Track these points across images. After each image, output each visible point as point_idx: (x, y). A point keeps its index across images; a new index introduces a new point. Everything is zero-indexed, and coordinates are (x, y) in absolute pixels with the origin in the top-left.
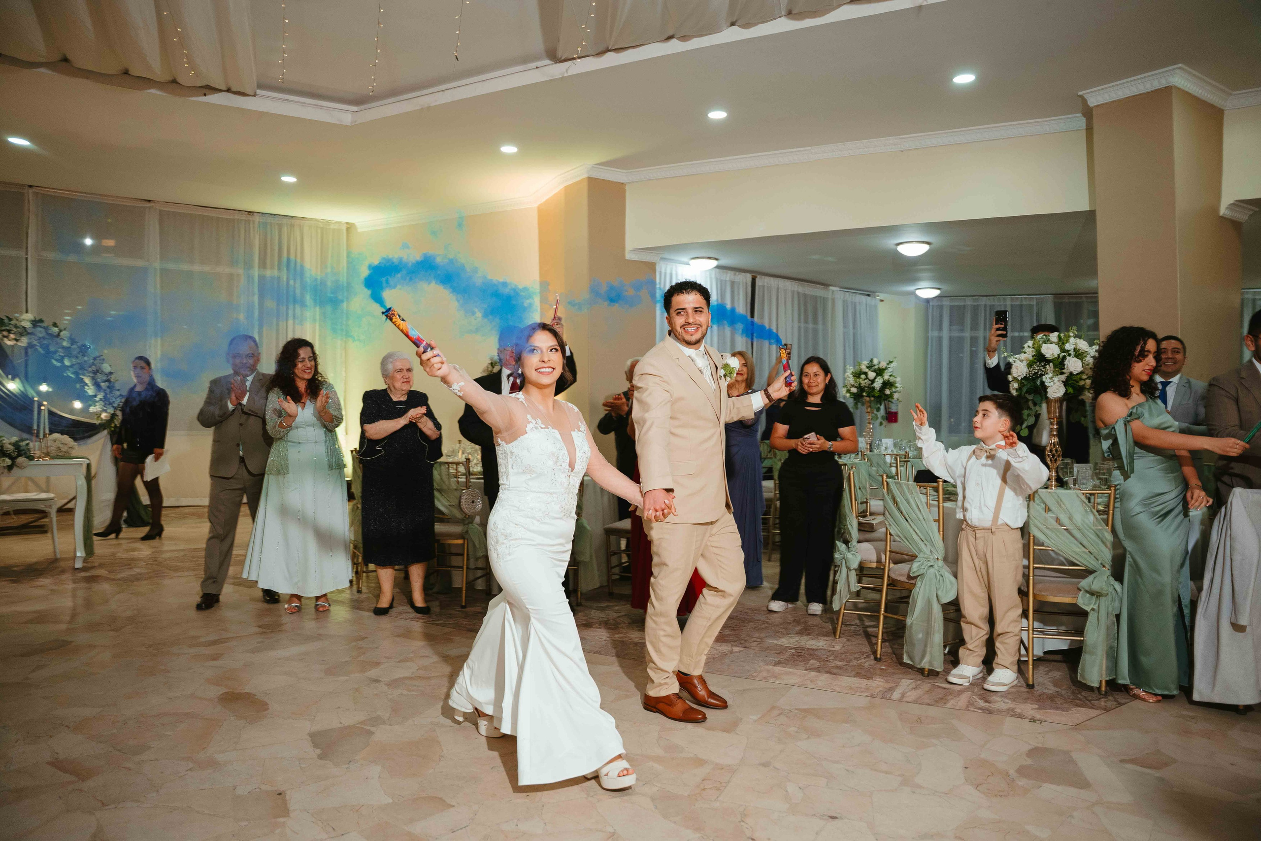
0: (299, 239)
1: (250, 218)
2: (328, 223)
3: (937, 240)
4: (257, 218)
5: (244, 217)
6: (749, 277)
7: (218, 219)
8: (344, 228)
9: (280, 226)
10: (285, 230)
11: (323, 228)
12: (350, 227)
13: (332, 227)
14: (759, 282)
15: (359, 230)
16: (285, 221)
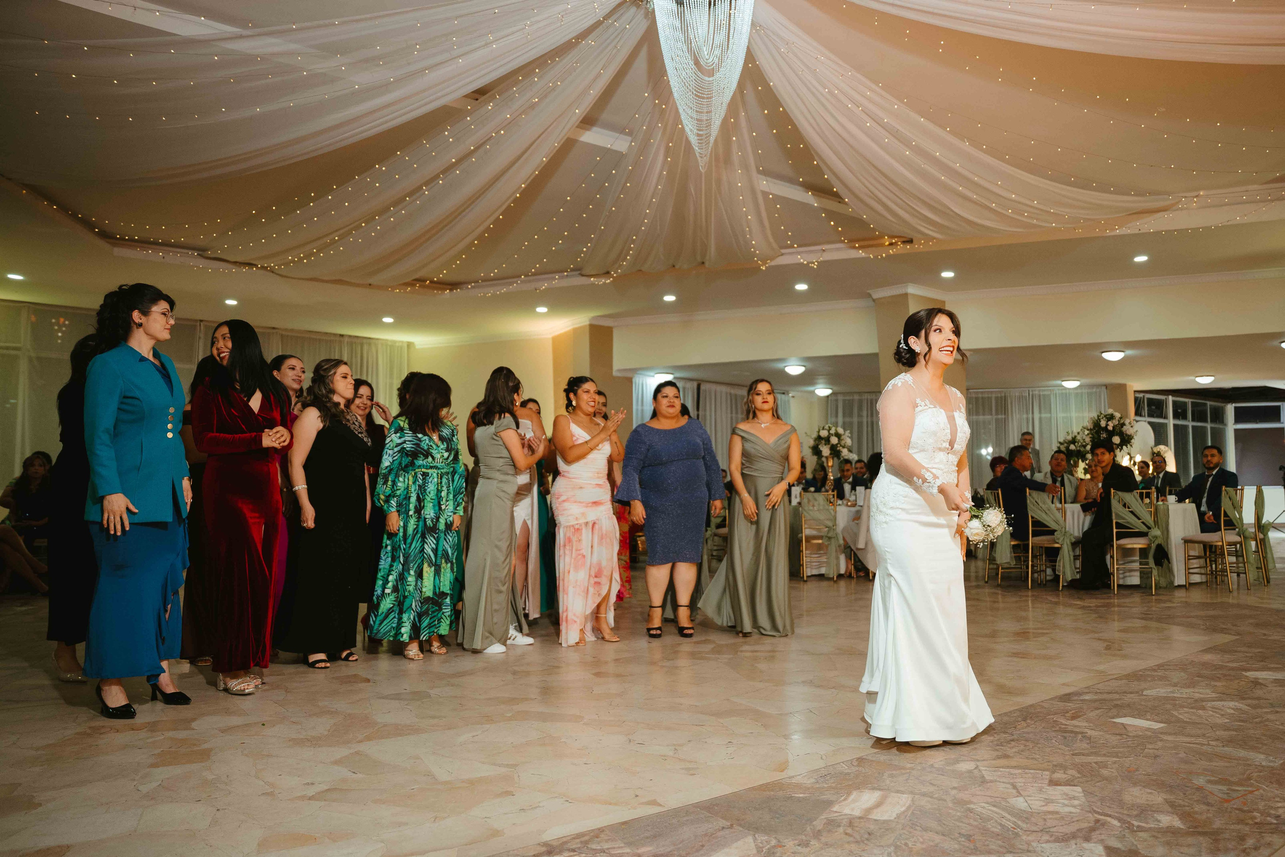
0: (375, 354)
1: (341, 339)
2: (395, 342)
3: (810, 365)
4: (346, 339)
5: (338, 339)
6: (695, 384)
7: (320, 340)
8: (405, 345)
9: (362, 345)
10: (365, 347)
11: (392, 346)
12: (410, 345)
13: (397, 344)
14: (703, 387)
15: (417, 347)
16: (365, 341)
